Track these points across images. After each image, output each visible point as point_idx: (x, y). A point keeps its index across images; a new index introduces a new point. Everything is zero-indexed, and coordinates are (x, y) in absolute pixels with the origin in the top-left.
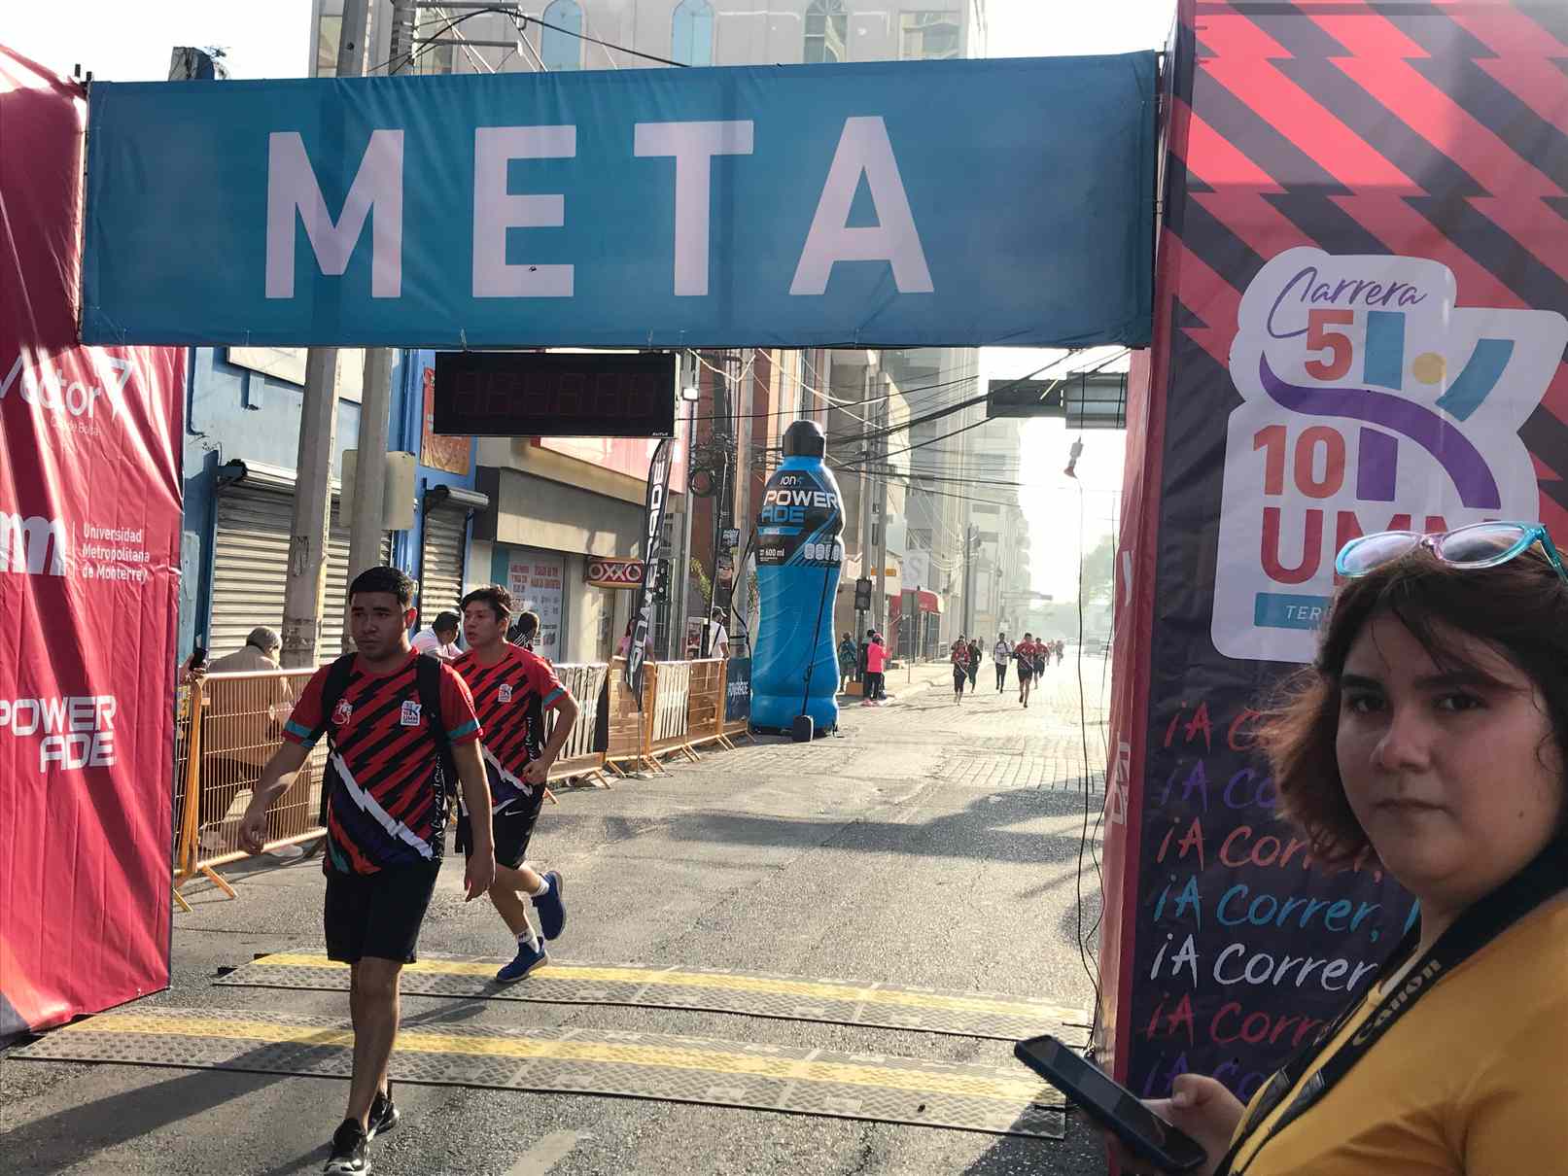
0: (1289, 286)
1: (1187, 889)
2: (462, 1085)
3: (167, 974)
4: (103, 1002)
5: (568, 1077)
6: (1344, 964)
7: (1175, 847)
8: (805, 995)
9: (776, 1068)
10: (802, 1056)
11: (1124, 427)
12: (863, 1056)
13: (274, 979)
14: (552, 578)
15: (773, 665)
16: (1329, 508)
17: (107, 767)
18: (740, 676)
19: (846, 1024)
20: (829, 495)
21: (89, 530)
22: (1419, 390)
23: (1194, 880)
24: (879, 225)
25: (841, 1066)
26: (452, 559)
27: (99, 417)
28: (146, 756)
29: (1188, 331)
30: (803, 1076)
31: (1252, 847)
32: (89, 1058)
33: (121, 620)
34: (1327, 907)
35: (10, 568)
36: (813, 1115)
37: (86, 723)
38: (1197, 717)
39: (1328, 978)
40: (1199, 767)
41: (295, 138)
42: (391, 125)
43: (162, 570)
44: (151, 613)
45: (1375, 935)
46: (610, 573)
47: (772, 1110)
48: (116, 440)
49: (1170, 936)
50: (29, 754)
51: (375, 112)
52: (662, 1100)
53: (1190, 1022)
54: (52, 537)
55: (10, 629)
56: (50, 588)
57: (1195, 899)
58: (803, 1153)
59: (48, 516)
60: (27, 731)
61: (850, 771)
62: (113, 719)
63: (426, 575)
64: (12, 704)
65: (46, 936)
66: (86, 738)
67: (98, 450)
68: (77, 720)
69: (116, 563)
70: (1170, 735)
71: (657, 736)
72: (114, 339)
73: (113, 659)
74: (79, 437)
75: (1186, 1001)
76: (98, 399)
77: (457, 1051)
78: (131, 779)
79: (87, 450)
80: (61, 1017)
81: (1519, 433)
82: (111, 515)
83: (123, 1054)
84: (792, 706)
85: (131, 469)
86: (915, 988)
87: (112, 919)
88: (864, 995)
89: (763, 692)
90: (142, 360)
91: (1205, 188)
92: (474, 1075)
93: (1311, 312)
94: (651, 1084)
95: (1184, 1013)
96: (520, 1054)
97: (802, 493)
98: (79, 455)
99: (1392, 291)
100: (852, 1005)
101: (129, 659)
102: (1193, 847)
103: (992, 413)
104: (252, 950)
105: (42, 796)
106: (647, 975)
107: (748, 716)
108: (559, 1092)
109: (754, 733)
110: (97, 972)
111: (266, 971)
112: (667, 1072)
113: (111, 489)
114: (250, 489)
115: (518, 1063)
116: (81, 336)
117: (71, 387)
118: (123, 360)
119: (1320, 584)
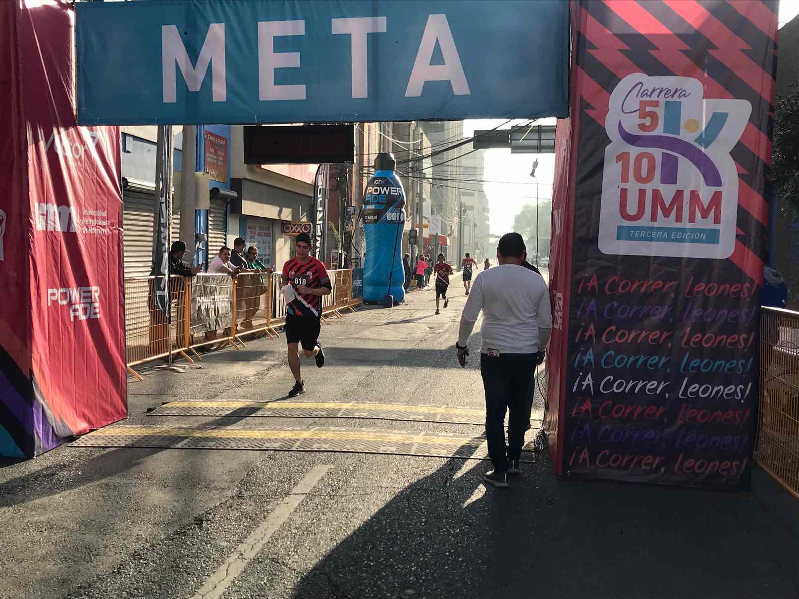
0: (630, 92)
1: (588, 354)
2: (272, 450)
3: (125, 410)
4: (101, 424)
5: (319, 445)
6: (656, 383)
7: (583, 336)
8: (414, 411)
9: (407, 439)
10: (417, 434)
11: (554, 152)
12: (443, 434)
13: (174, 412)
14: (267, 232)
16: (649, 187)
17: (97, 319)
18: (358, 278)
19: (434, 422)
20: (398, 189)
21: (85, 212)
22: (686, 136)
24: (444, 64)
25: (436, 438)
26: (222, 224)
27: (87, 160)
28: (113, 313)
29: (587, 111)
30: (419, 441)
31: (616, 335)
32: (103, 446)
33: (100, 252)
34: (648, 359)
35: (54, 230)
36: (427, 456)
37: (87, 298)
38: (592, 280)
39: (649, 389)
40: (594, 300)
41: (174, 27)
42: (218, 21)
43: (115, 229)
44: (111, 248)
45: (668, 370)
46: (294, 228)
47: (409, 455)
48: (94, 170)
49: (581, 374)
50: (66, 312)
51: (210, 15)
52: (361, 453)
53: (590, 409)
54: (70, 215)
55: (56, 258)
56: (71, 237)
57: (592, 358)
58: (426, 470)
59: (69, 206)
60: (65, 302)
62: (98, 297)
63: (210, 231)
64: (58, 290)
65: (77, 395)
66: (88, 306)
67: (86, 174)
68: (84, 298)
69: (97, 226)
70: (581, 287)
72: (91, 123)
73: (98, 271)
74: (78, 168)
75: (588, 401)
76: (85, 150)
77: (267, 437)
78: (106, 321)
79: (82, 174)
80: (85, 430)
81: (730, 153)
82: (93, 204)
83: (119, 443)
84: (383, 291)
85: (101, 183)
86: (462, 407)
87: (102, 387)
88: (441, 410)
89: (370, 285)
90: (103, 133)
92: (277, 445)
93: (640, 101)
94: (355, 446)
95: (587, 406)
96: (294, 437)
97: (385, 188)
98: (79, 177)
99: (676, 91)
100: (435, 415)
101: (104, 270)
102: (590, 336)
103: (476, 147)
104: (160, 401)
105: (72, 332)
106: (342, 405)
107: (362, 296)
108: (315, 451)
109: (365, 304)
110: (98, 410)
111: (170, 409)
112: (361, 441)
113: (93, 191)
114: (129, 191)
115: (295, 441)
116: (77, 122)
117: (74, 146)
118: (95, 132)
119: (645, 221)
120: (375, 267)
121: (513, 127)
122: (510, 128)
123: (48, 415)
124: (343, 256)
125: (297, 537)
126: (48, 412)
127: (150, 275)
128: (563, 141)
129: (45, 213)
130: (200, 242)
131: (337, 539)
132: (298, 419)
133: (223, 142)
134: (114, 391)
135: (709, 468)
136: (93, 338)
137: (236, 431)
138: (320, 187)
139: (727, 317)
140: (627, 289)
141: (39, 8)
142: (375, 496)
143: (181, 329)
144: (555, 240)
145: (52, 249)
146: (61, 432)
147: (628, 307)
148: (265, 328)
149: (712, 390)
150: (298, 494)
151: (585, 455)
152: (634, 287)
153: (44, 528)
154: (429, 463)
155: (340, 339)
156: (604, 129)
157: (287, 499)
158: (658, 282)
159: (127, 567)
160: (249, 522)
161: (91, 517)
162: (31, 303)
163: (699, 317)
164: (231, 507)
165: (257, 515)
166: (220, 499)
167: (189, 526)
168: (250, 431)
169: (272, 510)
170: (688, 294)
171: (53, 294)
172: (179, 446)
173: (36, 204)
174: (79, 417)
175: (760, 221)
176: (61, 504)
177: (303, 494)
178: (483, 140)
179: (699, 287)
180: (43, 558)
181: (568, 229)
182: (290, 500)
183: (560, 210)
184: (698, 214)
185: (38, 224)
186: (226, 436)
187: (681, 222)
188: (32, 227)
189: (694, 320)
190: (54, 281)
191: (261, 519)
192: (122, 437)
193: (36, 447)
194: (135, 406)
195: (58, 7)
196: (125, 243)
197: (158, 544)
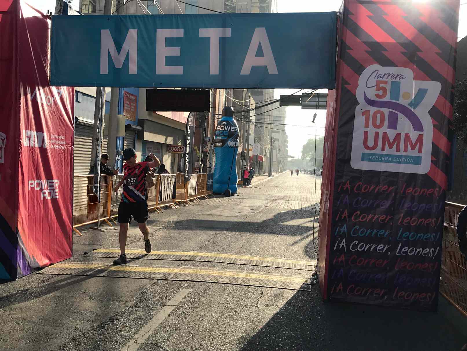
0: (371, 75)
1: (343, 227)
2: (156, 279)
3: (71, 253)
4: (57, 261)
6: (383, 245)
7: (341, 216)
8: (241, 258)
9: (236, 275)
10: (242, 272)
11: (326, 109)
12: (257, 272)
13: (100, 255)
14: (158, 150)
15: (219, 176)
16: (381, 131)
17: (57, 199)
18: (210, 179)
19: (252, 265)
20: (235, 128)
21: (52, 136)
22: (403, 101)
23: (345, 226)
24: (264, 56)
25: (253, 274)
26: (132, 145)
27: (54, 105)
28: (66, 197)
29: (346, 86)
30: (243, 277)
31: (360, 217)
32: (57, 273)
33: (60, 160)
34: (379, 231)
35: (34, 146)
36: (247, 285)
37: (51, 186)
38: (346, 184)
39: (378, 249)
40: (347, 197)
41: (108, 31)
42: (134, 28)
43: (69, 146)
44: (67, 158)
45: (390, 238)
46: (174, 149)
47: (237, 284)
48: (59, 112)
49: (339, 239)
50: (38, 194)
51: (129, 25)
53: (344, 260)
54: (44, 137)
55: (34, 163)
56: (43, 150)
57: (346, 230)
58: (246, 294)
59: (43, 132)
60: (38, 189)
61: (242, 204)
62: (58, 186)
64: (35, 181)
65: (43, 243)
66: (52, 191)
67: (54, 114)
68: (50, 186)
69: (58, 145)
70: (340, 188)
71: (188, 195)
72: (58, 85)
73: (58, 170)
74: (49, 111)
75: (343, 255)
76: (54, 100)
77: (154, 271)
78: (62, 201)
79: (51, 115)
80: (47, 264)
81: (428, 112)
82: (57, 131)
83: (67, 272)
84: (226, 186)
85: (62, 119)
86: (268, 257)
87: (58, 239)
88: (256, 258)
89: (217, 184)
90: (65, 90)
91: (350, 49)
92: (159, 276)
93: (377, 81)
94: (205, 278)
95: (342, 258)
96: (170, 272)
97: (227, 127)
98: (50, 116)
100: (253, 261)
101: (61, 170)
102: (345, 217)
103: (281, 105)
104: (92, 248)
105: (42, 206)
106: (198, 254)
107: (212, 189)
108: (182, 281)
109: (214, 194)
110: (55, 252)
111: (97, 253)
112: (209, 276)
113: (57, 124)
114: (78, 125)
115: (170, 274)
116: (50, 84)
117: (48, 98)
118: (60, 90)
119: (378, 151)
120: (221, 173)
121: (303, 94)
122: (301, 94)
123: (26, 255)
124: (202, 166)
125: (169, 331)
126: (26, 252)
127: (89, 174)
128: (331, 103)
129: (29, 136)
130: (119, 156)
131: (193, 333)
132: (172, 261)
133: (135, 98)
134: (65, 241)
135: (413, 297)
136: (54, 210)
137: (136, 268)
138: (189, 125)
139: (425, 208)
140: (367, 190)
141: (31, 17)
142: (216, 309)
143: (106, 206)
144: (325, 160)
145: (32, 157)
146: (33, 265)
147: (367, 201)
148: (155, 207)
149: (416, 251)
150: (171, 306)
151: (340, 287)
152: (371, 189)
153: (20, 322)
154: (249, 290)
155: (198, 215)
156: (356, 96)
157: (164, 309)
158: (386, 186)
159: (69, 346)
160: (141, 321)
161: (49, 316)
162: (18, 188)
163: (408, 208)
164: (131, 312)
165: (146, 317)
166: (125, 307)
167: (106, 322)
168: (144, 268)
169: (155, 315)
170: (402, 194)
171: (32, 184)
172: (102, 275)
173: (24, 131)
174: (44, 256)
175: (445, 152)
176: (31, 307)
177: (173, 306)
178: (285, 101)
179: (409, 190)
180: (19, 340)
181: (333, 153)
182: (166, 309)
183: (328, 143)
184: (409, 147)
185: (25, 142)
186: (130, 270)
187: (399, 151)
188: (21, 144)
189: (406, 210)
190: (32, 176)
191: (148, 320)
192: (69, 269)
193: (18, 274)
194: (77, 251)
195: (42, 17)
196: (75, 155)
197: (87, 333)
